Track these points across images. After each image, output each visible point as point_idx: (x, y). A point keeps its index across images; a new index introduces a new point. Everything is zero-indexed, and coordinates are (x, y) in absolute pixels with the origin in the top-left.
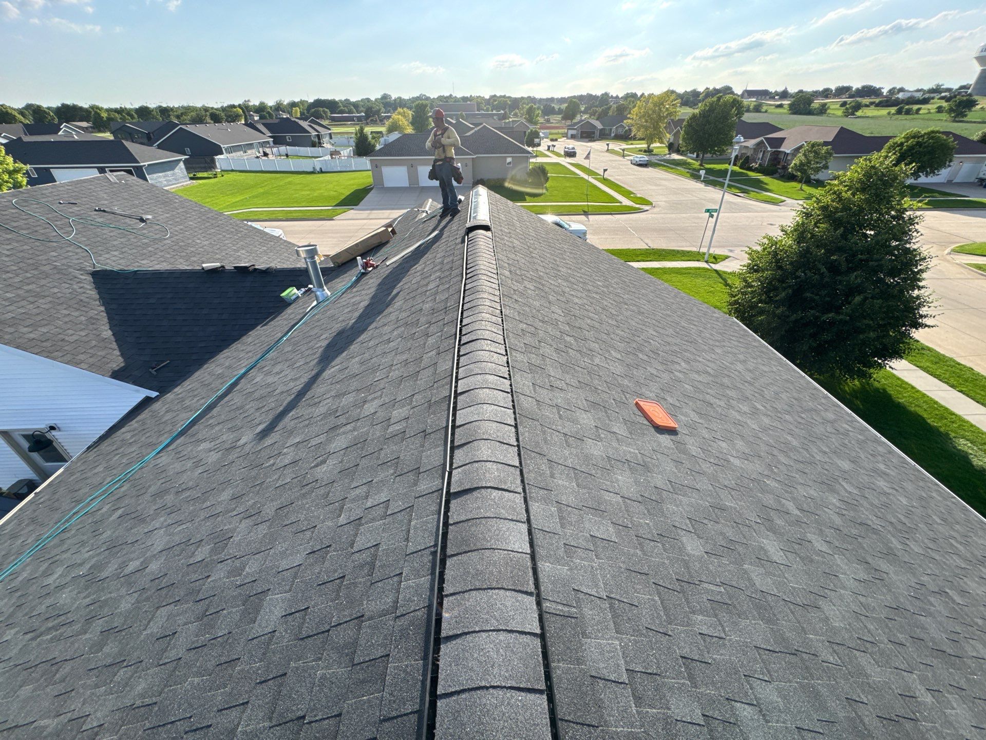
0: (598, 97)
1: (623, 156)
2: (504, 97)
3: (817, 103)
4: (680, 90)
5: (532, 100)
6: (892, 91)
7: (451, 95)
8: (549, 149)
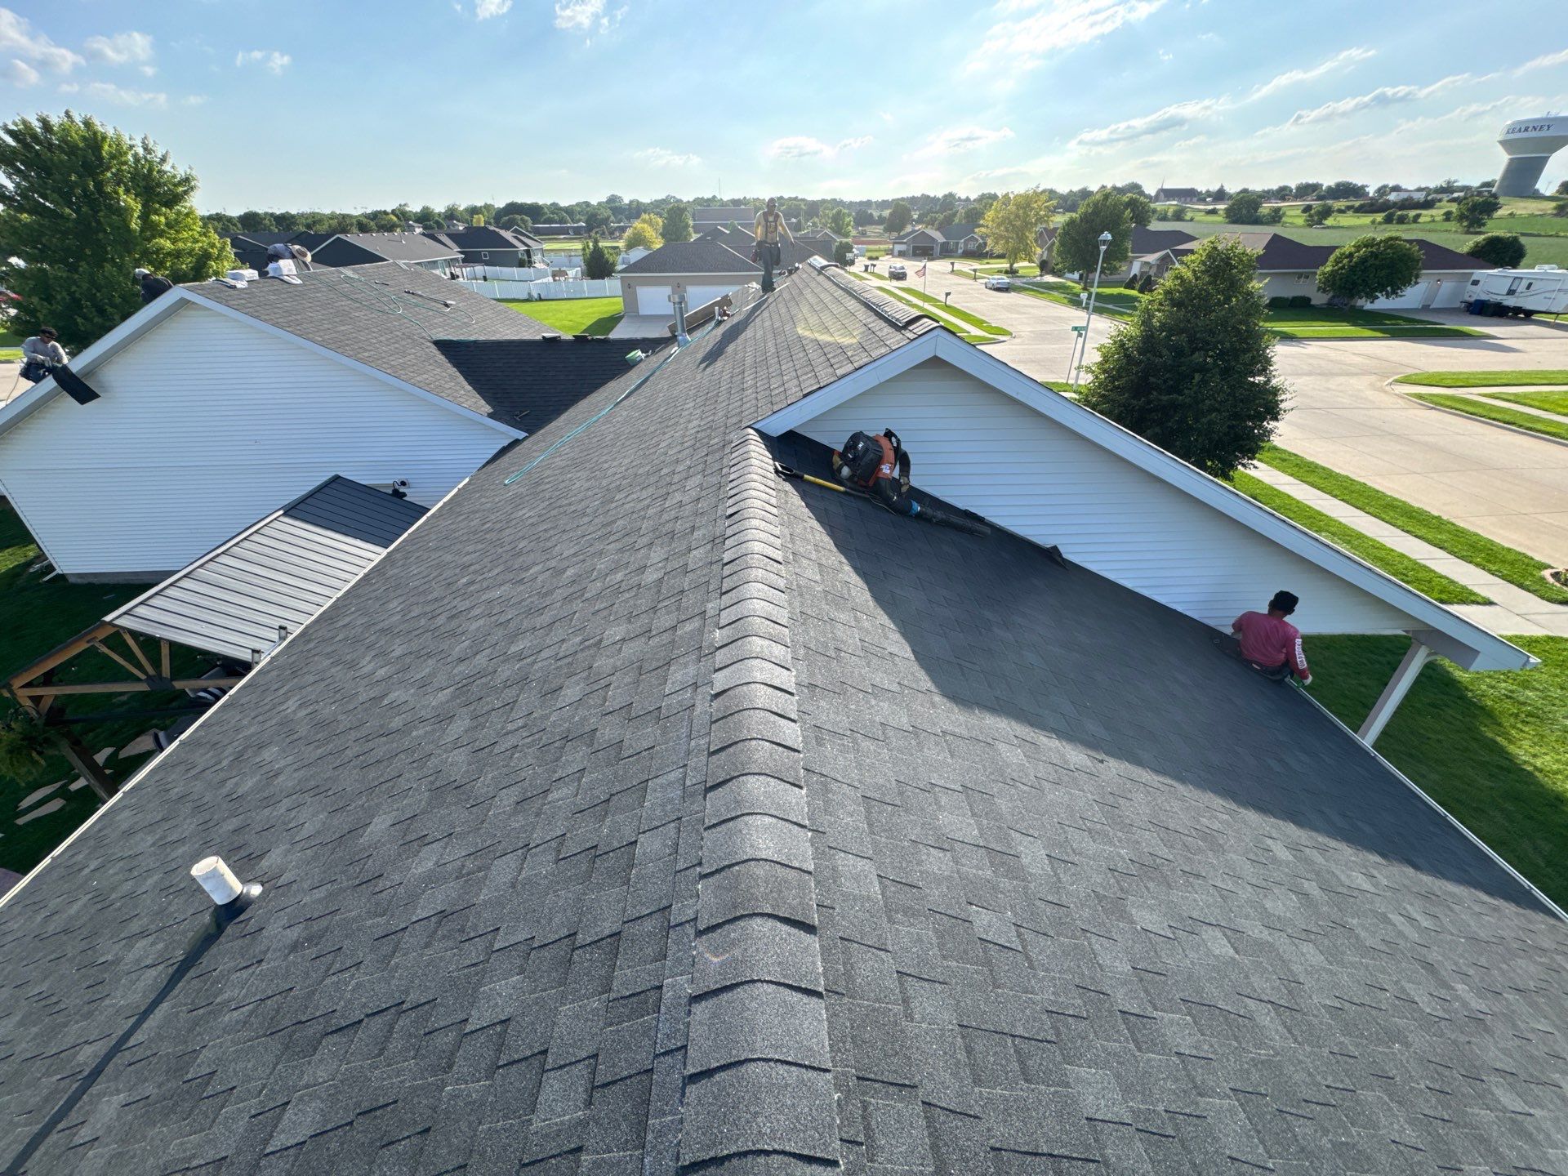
0: (939, 199)
1: (975, 279)
2: (796, 199)
3: (1266, 208)
4: (1063, 189)
5: (836, 203)
6: (1382, 191)
7: (714, 197)
8: (866, 270)
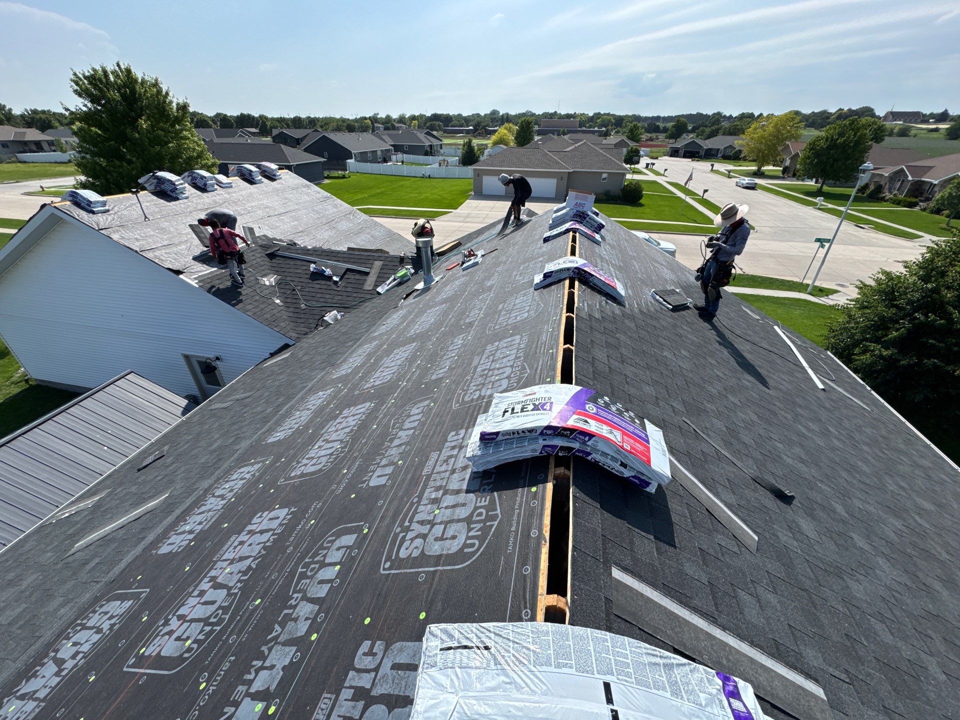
0: (709, 116)
1: (729, 177)
2: (608, 114)
4: (807, 111)
5: (637, 118)
7: (556, 112)
8: (647, 167)
